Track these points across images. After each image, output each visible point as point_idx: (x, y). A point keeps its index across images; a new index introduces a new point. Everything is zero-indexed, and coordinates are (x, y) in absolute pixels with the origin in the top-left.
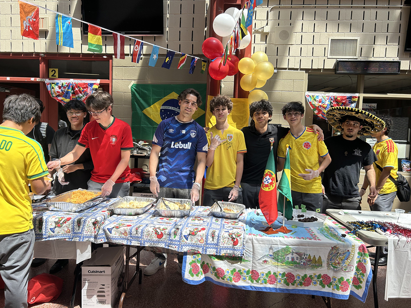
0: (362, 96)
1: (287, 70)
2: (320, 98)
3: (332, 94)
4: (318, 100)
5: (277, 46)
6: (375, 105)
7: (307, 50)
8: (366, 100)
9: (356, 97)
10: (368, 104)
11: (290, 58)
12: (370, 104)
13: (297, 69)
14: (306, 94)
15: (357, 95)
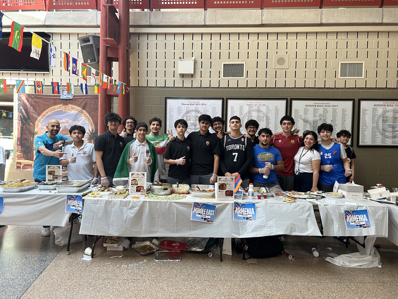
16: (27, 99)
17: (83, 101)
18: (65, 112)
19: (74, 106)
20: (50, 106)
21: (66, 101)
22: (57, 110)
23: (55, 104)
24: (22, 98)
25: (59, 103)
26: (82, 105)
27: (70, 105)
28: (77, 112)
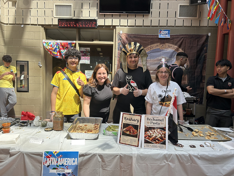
0: (77, 42)
1: (30, 26)
2: (51, 44)
3: (59, 41)
4: (50, 45)
5: (22, 9)
6: (89, 49)
7: (41, 12)
8: (81, 45)
9: (74, 43)
10: (85, 48)
11: (31, 17)
12: (86, 48)
13: (36, 25)
14: (43, 41)
15: (74, 42)
16: (127, 38)
17: (179, 40)
18: (163, 50)
19: (171, 45)
20: (148, 45)
21: (163, 41)
22: (155, 48)
23: (152, 43)
24: (123, 38)
25: (157, 42)
26: (179, 43)
27: (167, 44)
28: (174, 50)
